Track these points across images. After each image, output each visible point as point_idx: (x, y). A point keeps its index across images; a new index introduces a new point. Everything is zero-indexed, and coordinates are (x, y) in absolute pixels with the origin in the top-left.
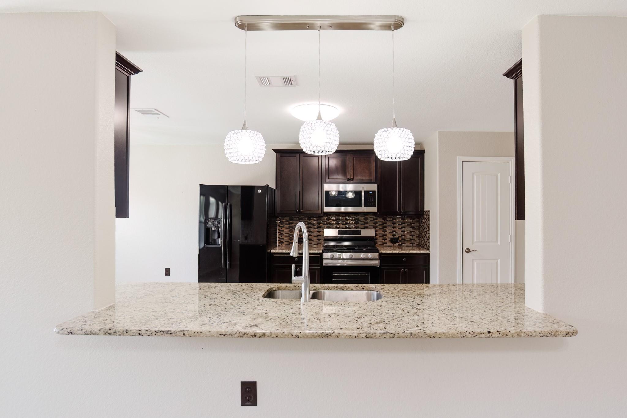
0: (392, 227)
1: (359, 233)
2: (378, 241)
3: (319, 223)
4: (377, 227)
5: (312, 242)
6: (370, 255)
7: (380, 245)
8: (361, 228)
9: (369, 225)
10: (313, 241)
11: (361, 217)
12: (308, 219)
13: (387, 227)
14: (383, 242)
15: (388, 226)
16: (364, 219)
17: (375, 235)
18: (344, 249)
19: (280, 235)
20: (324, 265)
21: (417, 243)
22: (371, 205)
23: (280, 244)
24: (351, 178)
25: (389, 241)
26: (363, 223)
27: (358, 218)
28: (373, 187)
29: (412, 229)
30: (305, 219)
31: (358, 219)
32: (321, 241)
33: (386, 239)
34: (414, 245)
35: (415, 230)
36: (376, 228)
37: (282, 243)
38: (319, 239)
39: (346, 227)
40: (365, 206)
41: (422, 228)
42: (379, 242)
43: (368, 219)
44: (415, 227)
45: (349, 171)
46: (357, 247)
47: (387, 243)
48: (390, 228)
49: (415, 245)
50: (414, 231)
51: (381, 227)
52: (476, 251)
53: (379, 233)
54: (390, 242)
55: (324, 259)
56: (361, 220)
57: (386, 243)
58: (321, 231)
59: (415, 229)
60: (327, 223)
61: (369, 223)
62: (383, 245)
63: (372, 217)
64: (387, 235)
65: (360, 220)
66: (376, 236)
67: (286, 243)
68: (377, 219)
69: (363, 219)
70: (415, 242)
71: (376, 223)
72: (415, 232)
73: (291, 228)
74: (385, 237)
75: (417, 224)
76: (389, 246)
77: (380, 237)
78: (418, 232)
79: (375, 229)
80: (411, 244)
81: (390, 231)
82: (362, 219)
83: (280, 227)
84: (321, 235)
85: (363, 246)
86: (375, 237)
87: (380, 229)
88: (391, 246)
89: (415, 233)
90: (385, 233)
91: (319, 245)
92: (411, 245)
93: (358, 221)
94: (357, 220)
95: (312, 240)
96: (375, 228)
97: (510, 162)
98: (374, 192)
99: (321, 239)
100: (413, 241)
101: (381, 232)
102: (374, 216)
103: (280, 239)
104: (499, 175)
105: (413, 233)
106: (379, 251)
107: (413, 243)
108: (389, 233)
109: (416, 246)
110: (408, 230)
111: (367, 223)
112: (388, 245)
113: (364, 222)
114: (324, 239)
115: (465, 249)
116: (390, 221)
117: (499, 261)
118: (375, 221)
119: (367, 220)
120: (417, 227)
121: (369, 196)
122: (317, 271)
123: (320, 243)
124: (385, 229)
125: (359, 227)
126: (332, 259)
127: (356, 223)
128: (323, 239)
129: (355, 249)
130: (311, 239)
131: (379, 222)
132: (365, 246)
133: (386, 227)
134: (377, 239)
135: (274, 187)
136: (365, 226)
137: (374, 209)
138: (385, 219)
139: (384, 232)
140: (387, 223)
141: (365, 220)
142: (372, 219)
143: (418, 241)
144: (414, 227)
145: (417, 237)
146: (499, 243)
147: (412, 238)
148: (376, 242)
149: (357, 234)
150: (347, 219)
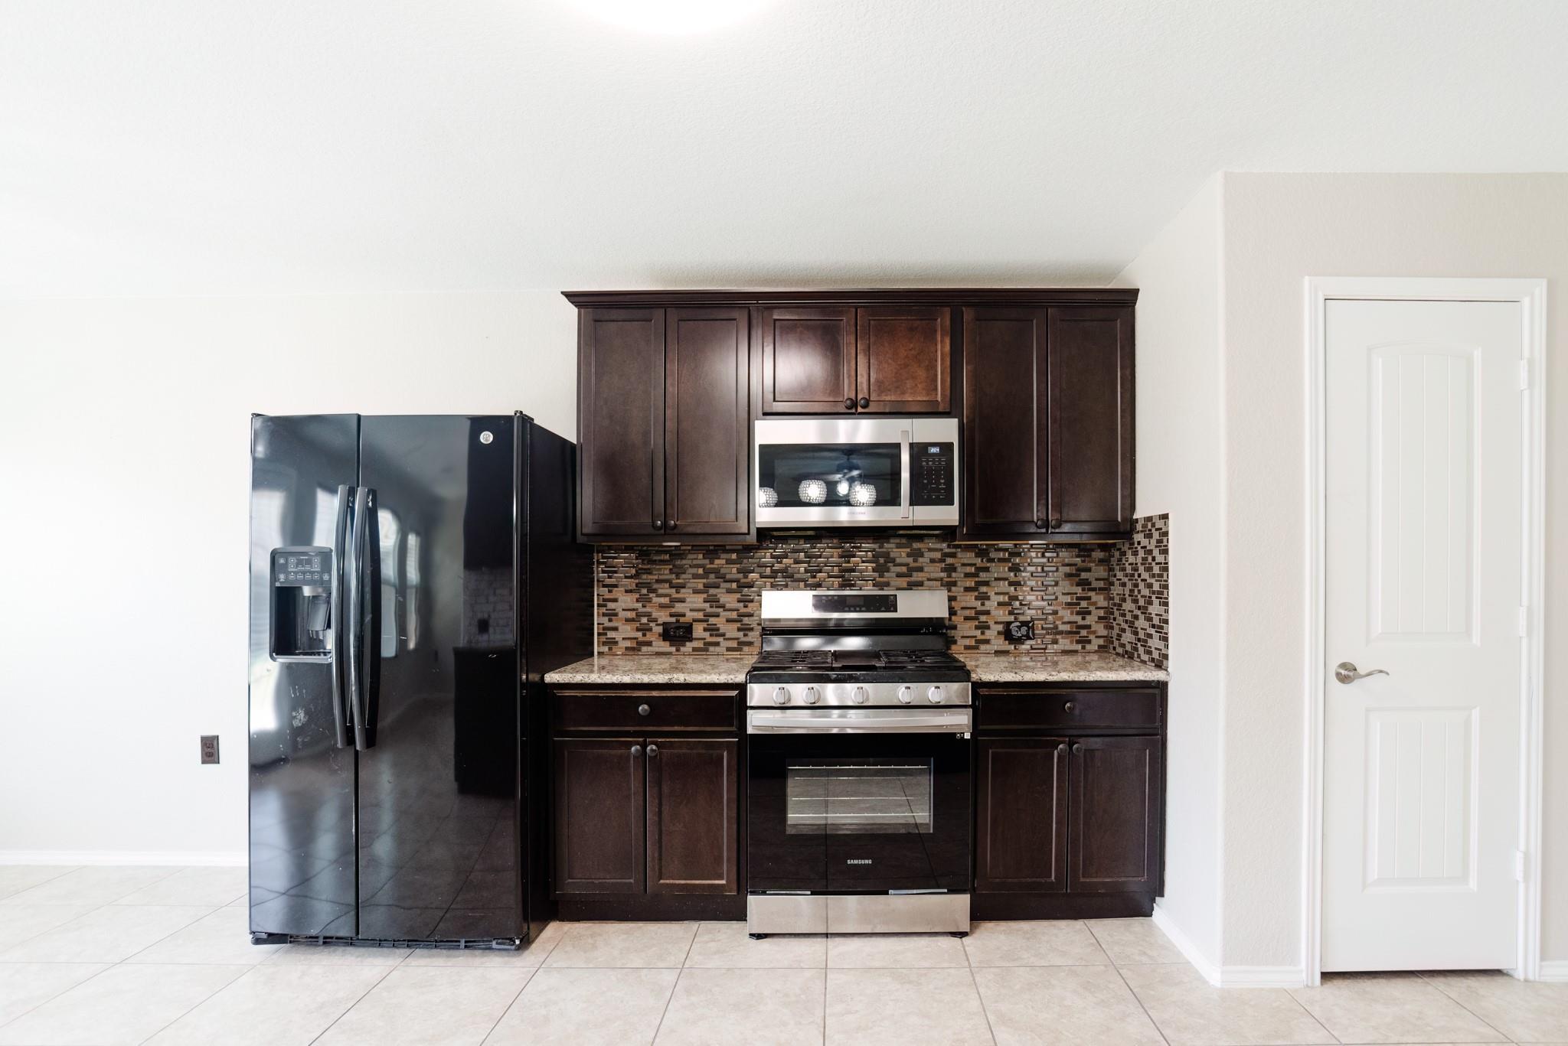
0: (1011, 584)
1: (890, 604)
2: (957, 634)
3: (745, 572)
4: (954, 584)
5: (720, 639)
6: (933, 692)
7: (967, 648)
8: (899, 589)
9: (927, 575)
10: (723, 635)
11: (897, 548)
12: (704, 558)
13: (993, 584)
14: (975, 637)
15: (996, 579)
16: (909, 555)
17: (949, 614)
18: (833, 669)
19: (604, 615)
20: (750, 731)
21: (1101, 642)
22: (938, 497)
23: (605, 649)
24: (860, 397)
25: (999, 633)
26: (904, 569)
27: (888, 553)
28: (944, 430)
29: (1083, 590)
30: (695, 556)
31: (887, 555)
32: (754, 636)
33: (988, 628)
34: (1088, 647)
35: (1091, 594)
36: (953, 588)
37: (612, 643)
38: (746, 629)
39: (842, 586)
40: (912, 504)
41: (1124, 585)
42: (963, 637)
43: (922, 556)
44: (1095, 584)
45: (853, 373)
46: (884, 659)
47: (993, 642)
48: (1003, 586)
49: (1093, 646)
50: (1089, 598)
51: (971, 583)
52: (1388, 674)
53: (964, 604)
54: (1003, 637)
55: (753, 708)
56: (898, 561)
57: (987, 642)
58: (752, 601)
59: (1094, 589)
60: (773, 571)
61: (926, 569)
62: (977, 648)
63: (938, 546)
64: (993, 613)
65: (893, 561)
66: (953, 618)
67: (628, 644)
68: (953, 555)
69: (904, 555)
70: (1092, 637)
71: (951, 569)
72: (1094, 599)
73: (644, 591)
74: (983, 618)
75: (1100, 572)
76: (998, 653)
77: (967, 618)
78: (1105, 599)
79: (949, 591)
80: (1078, 642)
81: (1001, 598)
82: (901, 554)
83: (604, 586)
84: (751, 615)
85: (905, 653)
86: (950, 619)
87: (967, 589)
88: (1006, 653)
89: (1094, 603)
90: (983, 604)
91: (746, 649)
92: (1079, 647)
93: (886, 562)
94: (882, 560)
95: (721, 631)
96: (950, 585)
97: (1526, 301)
98: (946, 447)
99: (752, 629)
100: (1084, 633)
101: (970, 600)
102: (944, 545)
103: (604, 629)
104: (1477, 354)
105: (1084, 604)
106: (968, 673)
107: (1085, 641)
108: (1000, 604)
109: (1096, 652)
110: (1068, 594)
111: (921, 569)
112: (996, 648)
113: (907, 565)
114: (763, 629)
115: (1333, 667)
116: (1001, 560)
117: (1476, 714)
118: (949, 560)
119: (920, 560)
120: (1101, 584)
121: (927, 462)
122: (725, 754)
123: (750, 644)
124: (984, 589)
125: (892, 583)
126: (783, 708)
127: (881, 570)
128: (760, 627)
129: (873, 668)
130: (718, 629)
131: (964, 565)
132: (914, 654)
133: (986, 584)
134: (955, 628)
135: (571, 436)
136: (912, 579)
137: (948, 515)
138: (982, 553)
139: (979, 603)
140: (992, 569)
141: (910, 560)
142: (938, 555)
143: (1104, 633)
144: (1090, 584)
145: (1100, 618)
146: (1476, 640)
147: (1081, 622)
148: (954, 637)
149: (883, 609)
150: (848, 556)
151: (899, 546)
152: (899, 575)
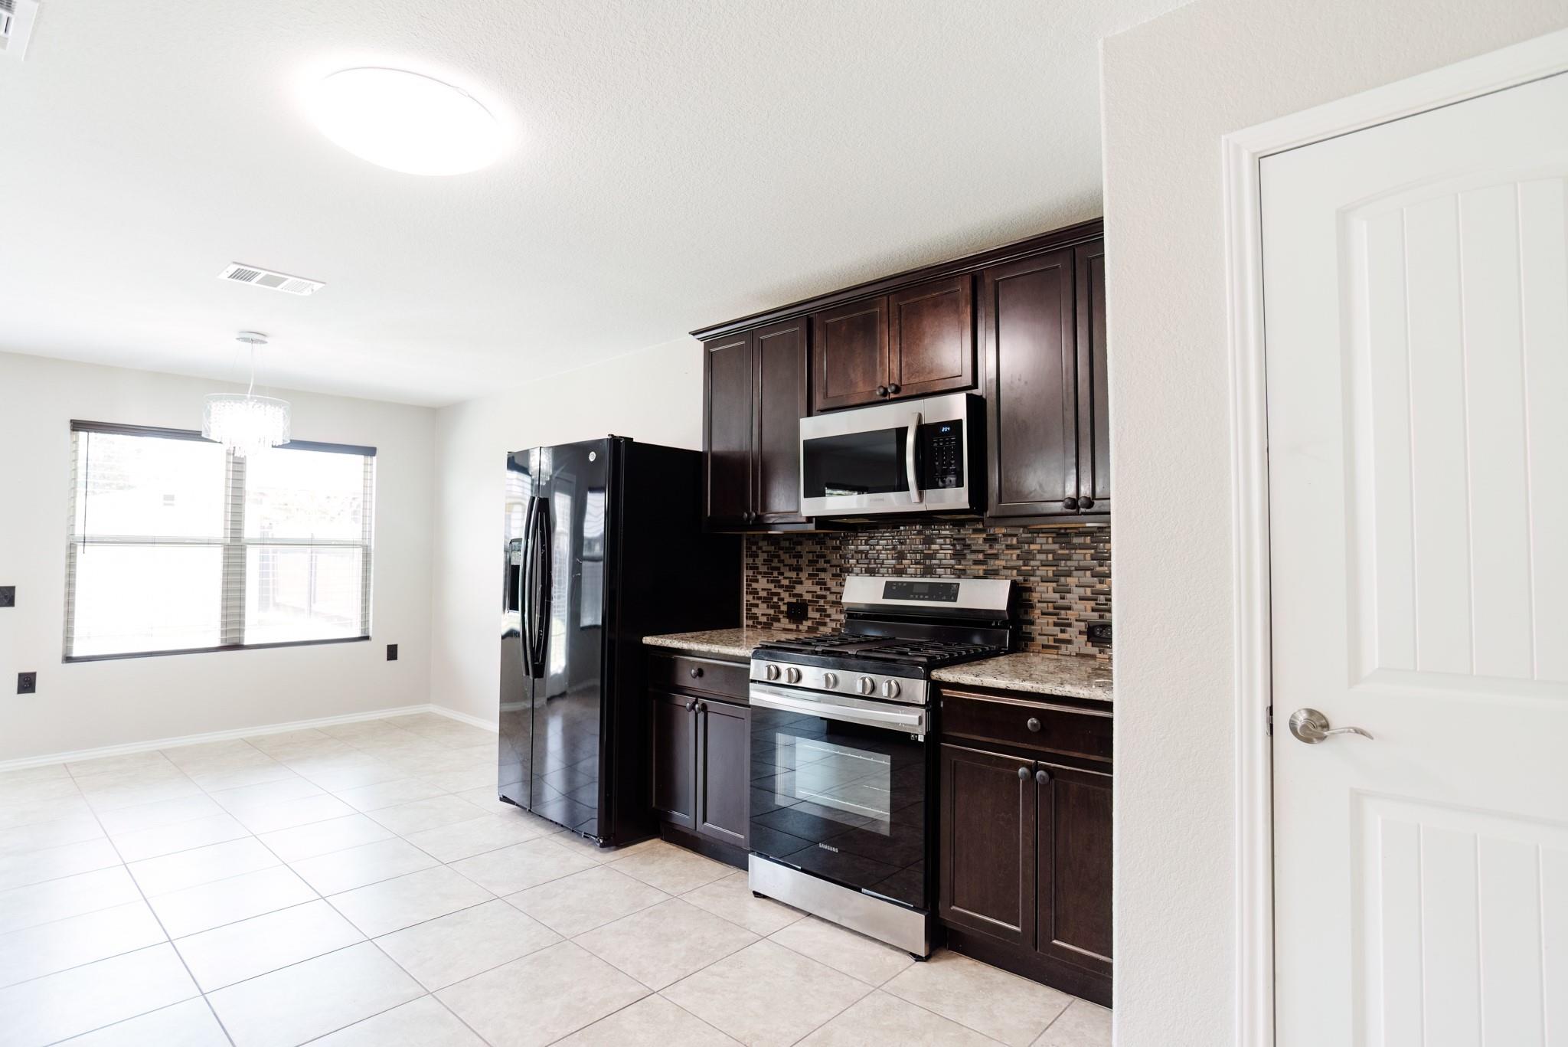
1: (949, 592)
2: (1036, 629)
3: (846, 558)
4: (1031, 573)
7: (1046, 646)
9: (1000, 563)
10: (829, 616)
11: (974, 533)
14: (1055, 635)
16: (984, 541)
19: (750, 594)
20: (751, 702)
23: (751, 622)
24: (891, 384)
25: (1082, 632)
26: (981, 556)
27: (965, 539)
28: (954, 408)
31: (964, 542)
33: (1069, 625)
36: (1031, 579)
37: (756, 617)
39: (920, 572)
40: (921, 487)
42: (1041, 634)
43: (997, 542)
45: (886, 361)
47: (1074, 642)
51: (1048, 573)
53: (1042, 598)
54: (1085, 637)
55: (753, 681)
56: (975, 547)
57: (1069, 642)
60: (867, 558)
61: (1002, 556)
62: (1057, 647)
64: (1075, 606)
65: (970, 547)
67: (765, 619)
69: (980, 540)
71: (1028, 557)
73: (776, 573)
74: (1063, 614)
76: (1080, 656)
77: (1045, 613)
79: (1026, 581)
81: (1083, 592)
82: (977, 540)
83: (750, 569)
87: (1046, 580)
88: (1089, 656)
90: (1063, 598)
93: (964, 548)
94: (959, 546)
96: (1026, 575)
98: (956, 426)
101: (1049, 591)
108: (1082, 598)
111: (996, 557)
112: (1077, 649)
113: (983, 551)
118: (1026, 547)
119: (996, 546)
121: (938, 442)
124: (1064, 580)
125: (962, 571)
126: (772, 684)
127: (958, 556)
130: (826, 611)
131: (1042, 553)
133: (1068, 574)
134: (1032, 623)
136: (988, 567)
139: (1058, 596)
141: (986, 547)
148: (1030, 633)
149: (944, 598)
150: (929, 541)
151: (976, 531)
152: (976, 562)
